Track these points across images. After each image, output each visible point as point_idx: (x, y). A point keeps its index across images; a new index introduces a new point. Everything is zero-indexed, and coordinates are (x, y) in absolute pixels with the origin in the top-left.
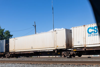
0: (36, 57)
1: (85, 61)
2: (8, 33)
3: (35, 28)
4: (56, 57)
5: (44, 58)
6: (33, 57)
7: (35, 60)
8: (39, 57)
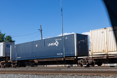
0: (43, 66)
1: (99, 71)
2: (10, 39)
3: (41, 32)
4: (65, 66)
5: (51, 68)
6: (39, 66)
7: (42, 70)
8: (45, 66)
